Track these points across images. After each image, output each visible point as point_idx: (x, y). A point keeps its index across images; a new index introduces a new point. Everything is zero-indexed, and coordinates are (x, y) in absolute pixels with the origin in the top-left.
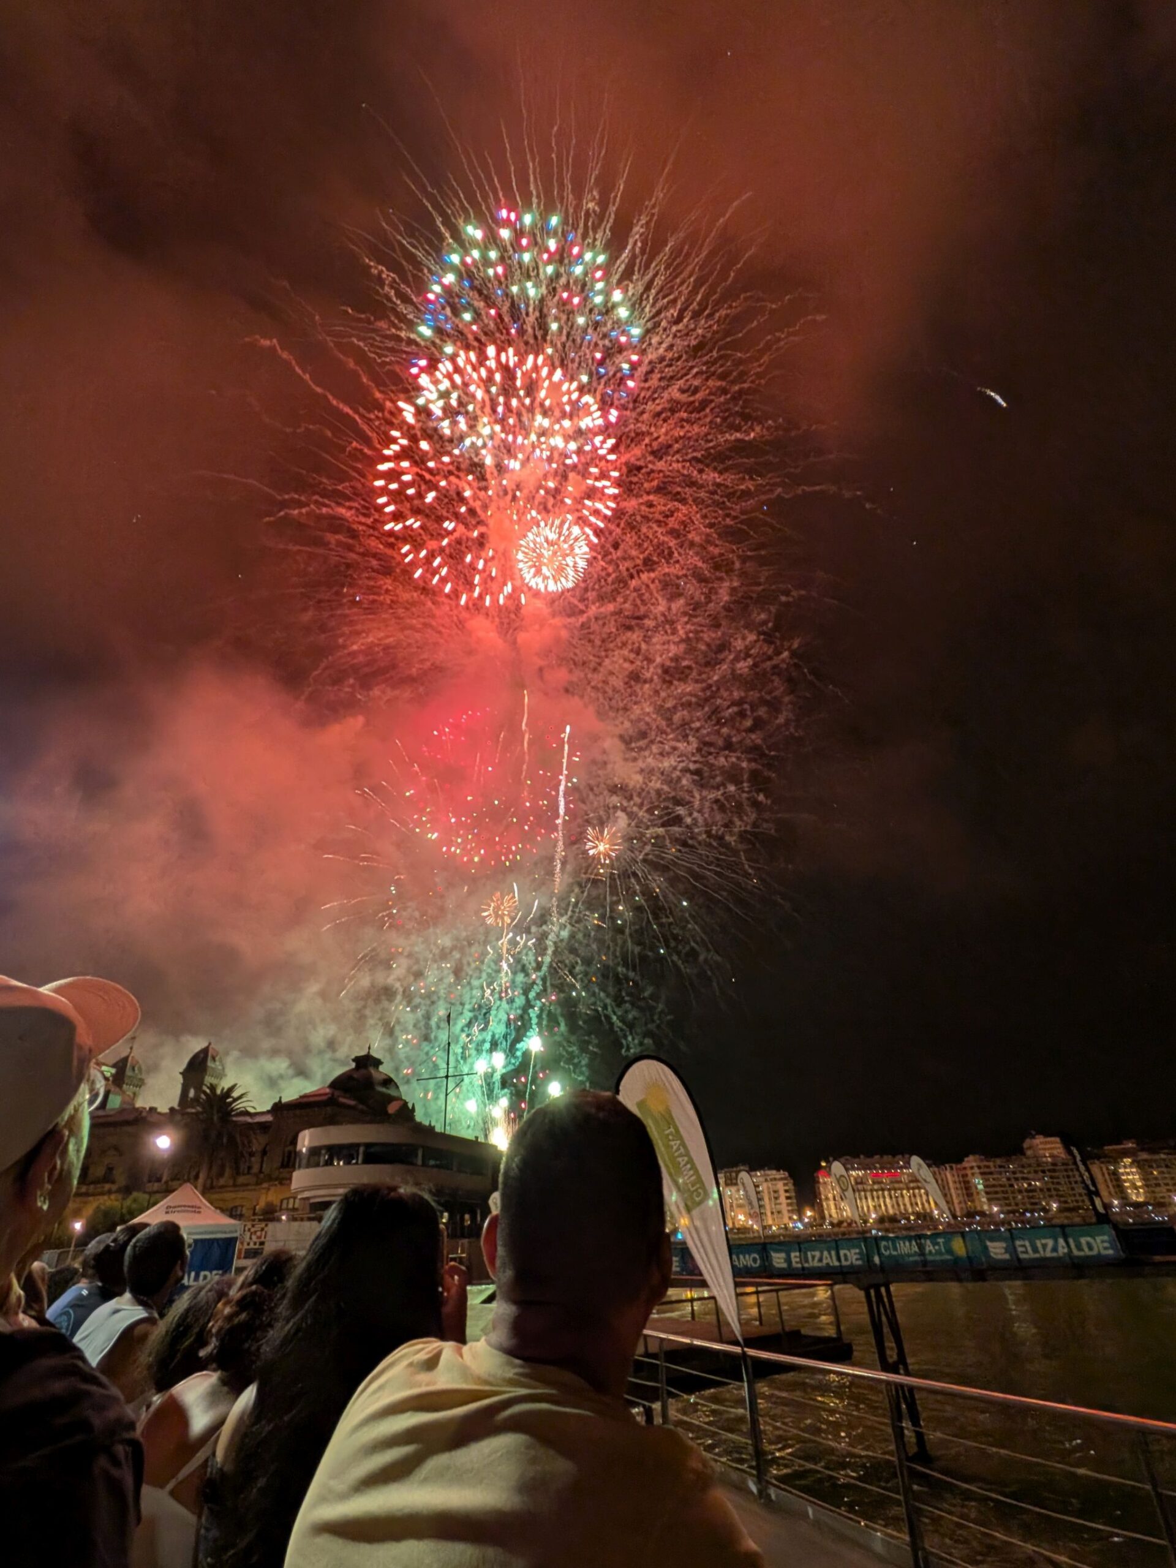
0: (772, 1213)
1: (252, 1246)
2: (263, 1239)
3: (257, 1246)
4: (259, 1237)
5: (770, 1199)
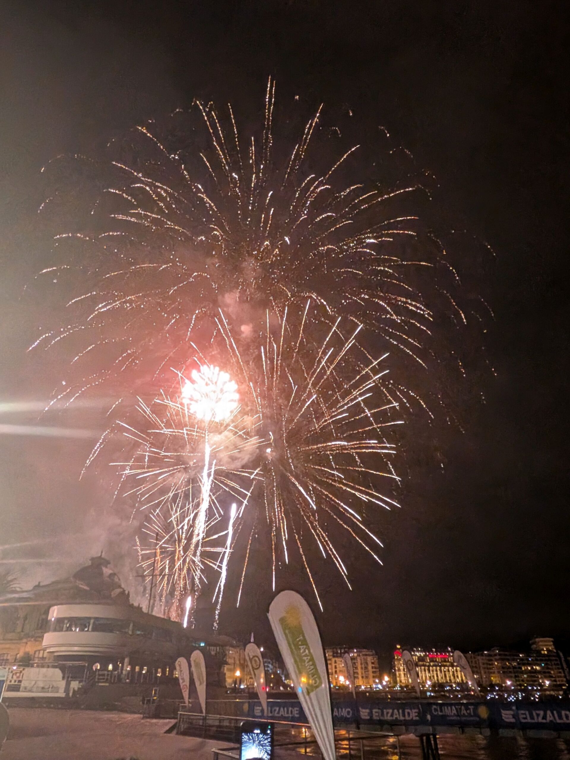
0: (362, 677)
1: (13, 683)
2: (20, 679)
3: (16, 683)
4: (18, 677)
5: (362, 668)
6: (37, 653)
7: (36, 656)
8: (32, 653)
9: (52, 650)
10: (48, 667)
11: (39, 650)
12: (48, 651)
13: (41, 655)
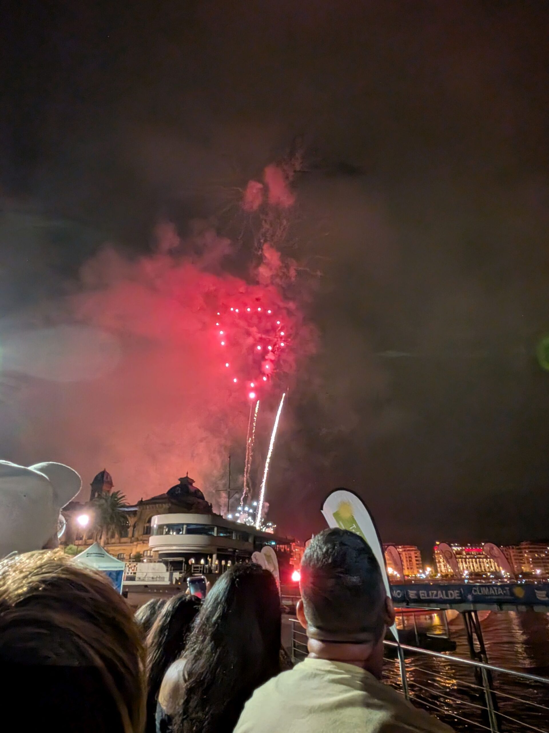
0: (408, 568)
1: (130, 574)
2: (135, 571)
3: (132, 575)
4: (133, 570)
5: (407, 561)
6: (146, 552)
7: (145, 555)
8: (142, 552)
9: (156, 549)
10: (155, 562)
11: (147, 551)
12: (153, 550)
13: (149, 554)
